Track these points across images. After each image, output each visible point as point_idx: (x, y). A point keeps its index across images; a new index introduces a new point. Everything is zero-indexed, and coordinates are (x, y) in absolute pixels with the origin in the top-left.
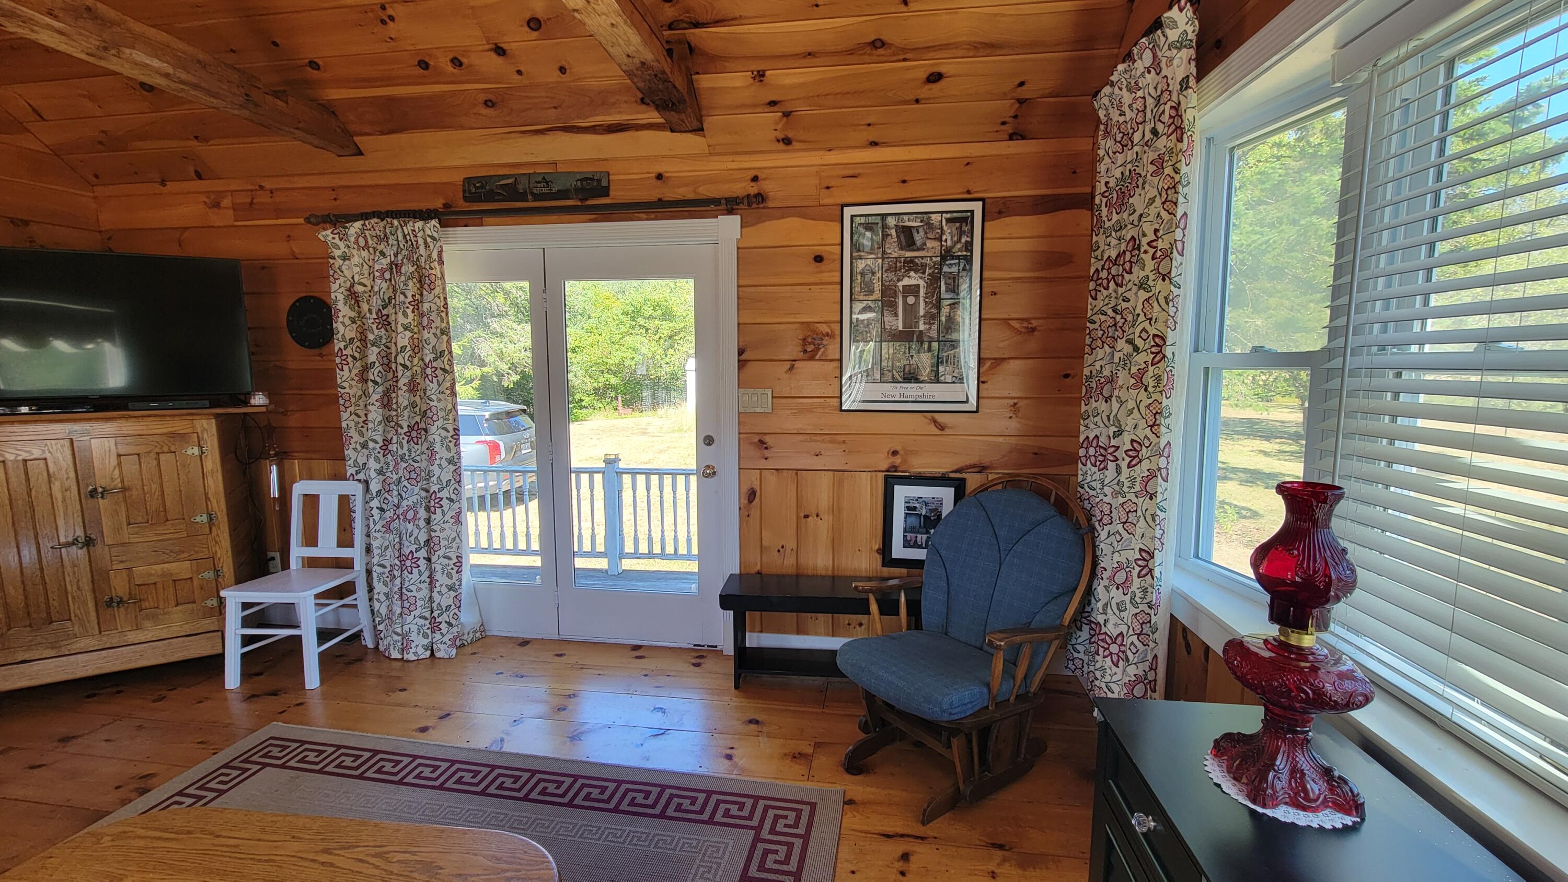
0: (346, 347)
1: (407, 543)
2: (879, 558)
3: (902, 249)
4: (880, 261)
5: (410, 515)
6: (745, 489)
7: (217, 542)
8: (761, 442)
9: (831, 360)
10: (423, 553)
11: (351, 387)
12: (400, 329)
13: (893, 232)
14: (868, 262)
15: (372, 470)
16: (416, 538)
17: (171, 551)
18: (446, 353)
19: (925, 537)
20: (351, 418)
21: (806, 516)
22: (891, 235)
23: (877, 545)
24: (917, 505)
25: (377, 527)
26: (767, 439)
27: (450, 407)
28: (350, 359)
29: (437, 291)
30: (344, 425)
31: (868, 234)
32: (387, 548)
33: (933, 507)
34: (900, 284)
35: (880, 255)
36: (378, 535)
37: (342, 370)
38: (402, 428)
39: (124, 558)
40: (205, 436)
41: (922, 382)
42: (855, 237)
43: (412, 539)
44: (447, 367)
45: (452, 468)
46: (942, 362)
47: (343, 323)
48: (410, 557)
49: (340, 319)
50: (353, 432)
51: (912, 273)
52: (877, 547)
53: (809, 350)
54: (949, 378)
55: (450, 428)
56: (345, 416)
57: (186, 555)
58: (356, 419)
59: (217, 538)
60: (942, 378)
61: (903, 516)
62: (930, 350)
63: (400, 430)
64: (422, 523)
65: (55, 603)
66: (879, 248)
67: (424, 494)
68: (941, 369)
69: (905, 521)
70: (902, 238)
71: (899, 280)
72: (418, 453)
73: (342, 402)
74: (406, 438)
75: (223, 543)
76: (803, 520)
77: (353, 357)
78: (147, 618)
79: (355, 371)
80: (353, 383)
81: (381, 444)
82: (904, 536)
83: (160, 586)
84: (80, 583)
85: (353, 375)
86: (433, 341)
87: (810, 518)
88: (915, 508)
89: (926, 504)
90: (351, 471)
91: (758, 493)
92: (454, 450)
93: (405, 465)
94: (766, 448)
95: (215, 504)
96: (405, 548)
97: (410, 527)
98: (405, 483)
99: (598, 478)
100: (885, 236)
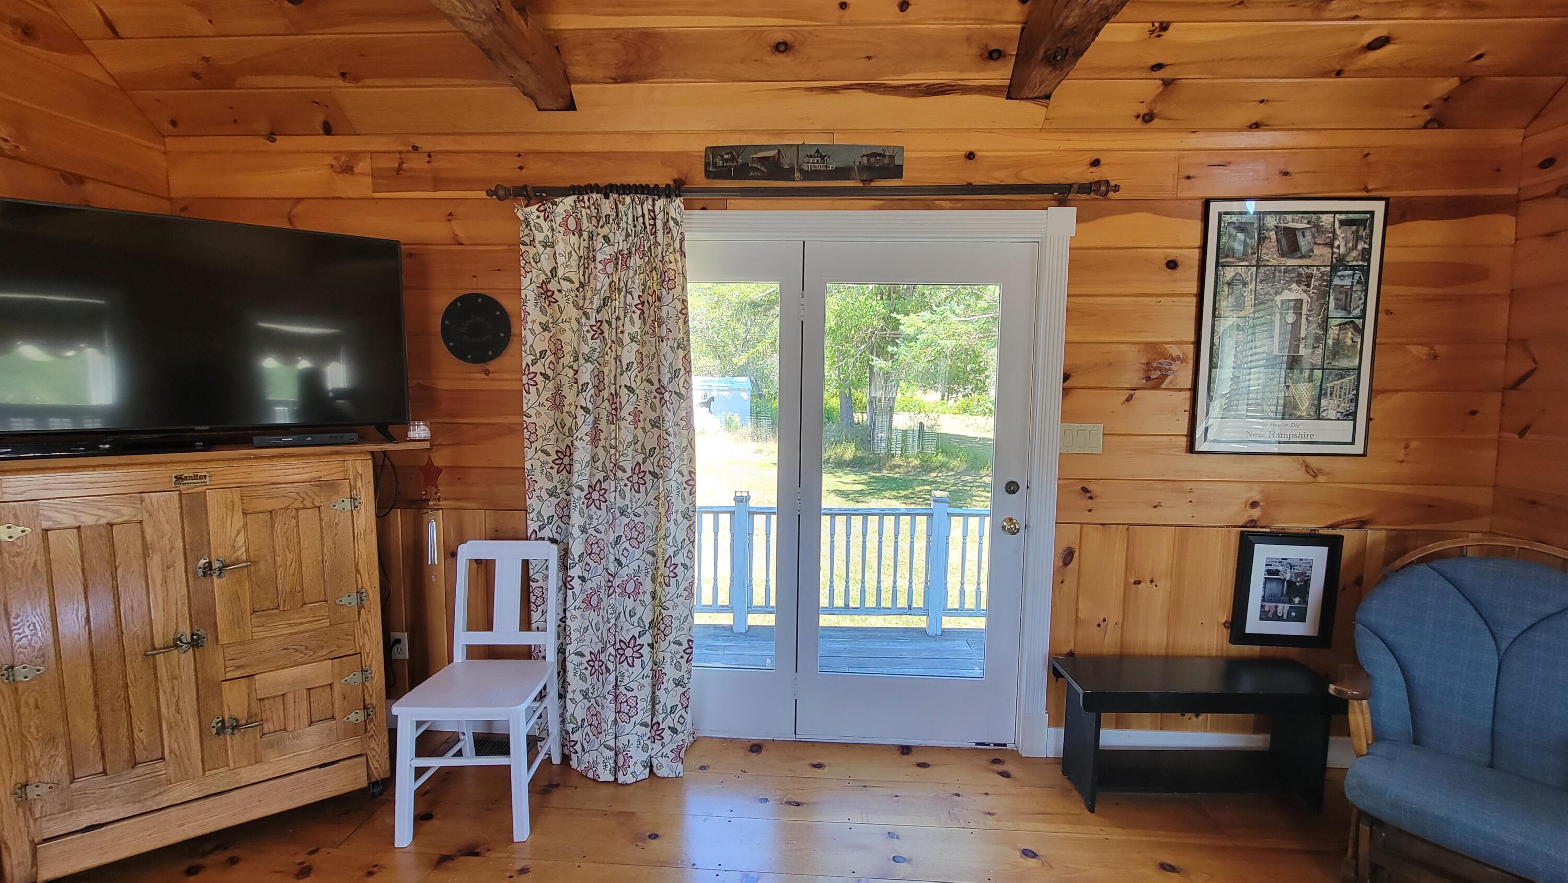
0: (534, 363)
1: (627, 626)
2: (1226, 633)
3: (1283, 255)
4: (1254, 269)
5: (630, 588)
6: (1063, 546)
7: (365, 631)
8: (1085, 490)
9: (1180, 390)
10: (647, 639)
11: (539, 414)
12: (626, 340)
13: (1272, 234)
14: (1239, 270)
15: (576, 525)
16: (641, 618)
17: (306, 648)
18: (682, 372)
19: (1287, 606)
20: (536, 456)
21: (1138, 583)
22: (1270, 238)
23: (1224, 616)
24: (1280, 568)
25: (577, 603)
26: (1091, 487)
27: (685, 443)
28: (539, 378)
29: (677, 291)
30: (528, 465)
31: (1241, 236)
32: (586, 629)
33: (1299, 570)
34: (1278, 298)
35: (1254, 262)
36: (577, 613)
37: (529, 393)
38: (624, 471)
39: (242, 661)
40: (359, 484)
41: (1300, 418)
42: (1224, 240)
43: (635, 619)
44: (683, 391)
45: (686, 523)
46: (1326, 394)
47: (532, 330)
48: (632, 645)
49: (529, 326)
50: (537, 475)
51: (1294, 286)
52: (1224, 619)
53: (1152, 377)
54: (1332, 414)
55: (686, 473)
56: (529, 453)
57: (324, 652)
58: (544, 457)
59: (366, 626)
60: (1324, 414)
61: (1263, 581)
62: (1310, 379)
63: (620, 474)
64: (648, 598)
65: (142, 735)
66: (1253, 253)
67: (650, 559)
68: (1324, 402)
69: (1264, 588)
70: (1284, 242)
71: (1277, 293)
72: (639, 503)
73: (526, 435)
74: (630, 484)
75: (374, 633)
76: (1134, 587)
77: (544, 375)
78: (270, 745)
79: (547, 394)
80: (543, 410)
81: (586, 492)
82: (1262, 606)
83: (290, 698)
84: (181, 704)
85: (542, 399)
86: (670, 356)
87: (1142, 584)
88: (1277, 572)
89: (1291, 567)
90: (532, 526)
91: (1076, 554)
92: (688, 501)
93: (627, 520)
94: (1091, 498)
95: (366, 578)
96: (624, 633)
97: (630, 603)
98: (627, 545)
99: (725, 519)
100: (1262, 239)
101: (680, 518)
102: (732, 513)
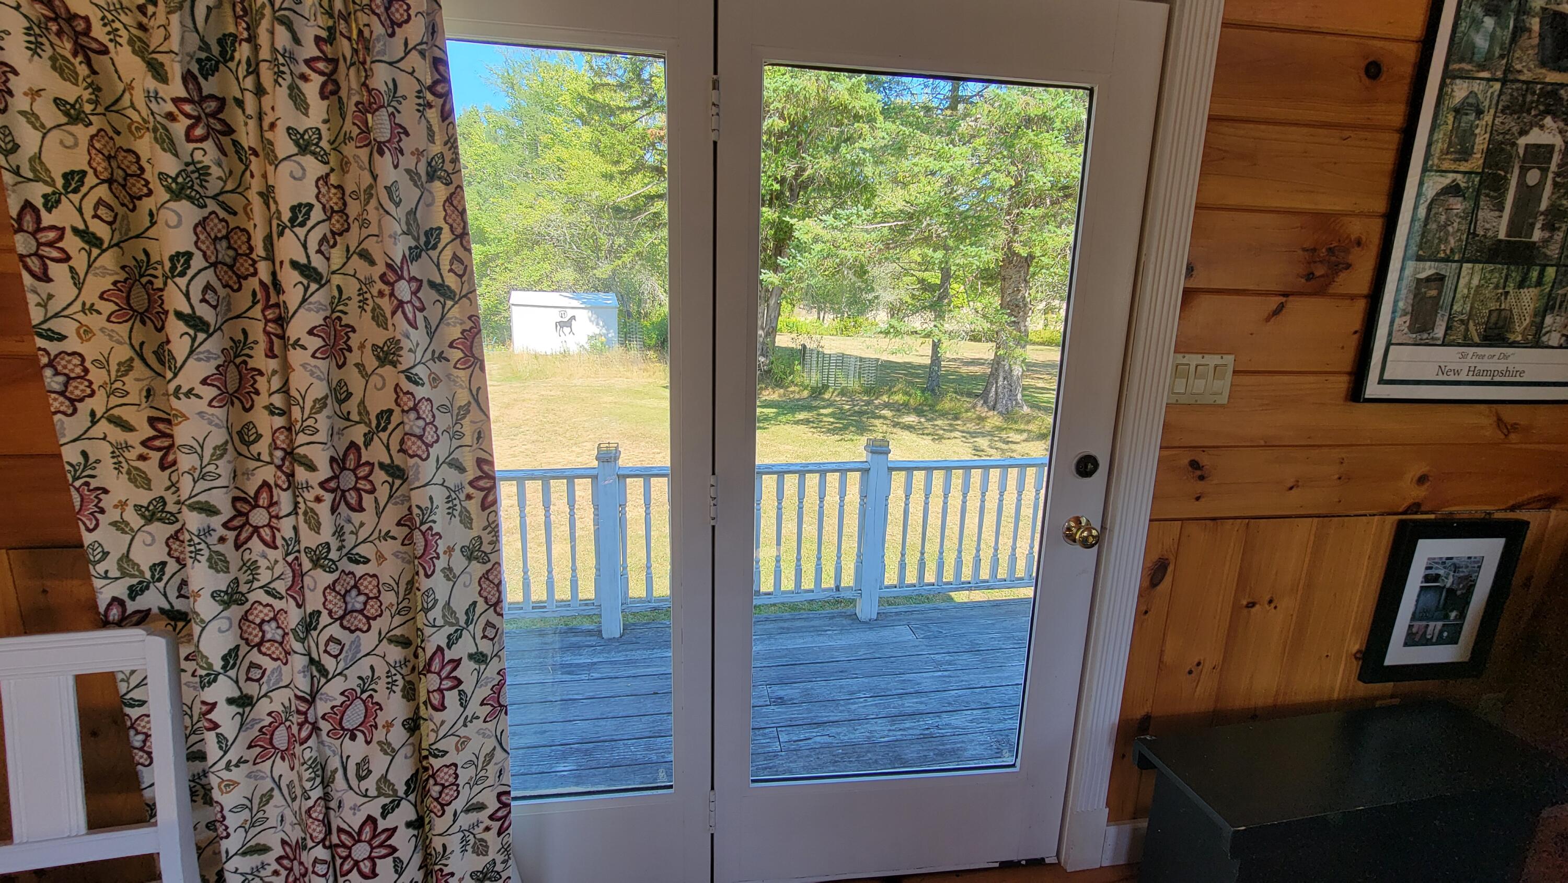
0: (51, 203)
1: (350, 799)
2: (1356, 666)
3: (1543, 64)
4: (1497, 86)
5: (355, 714)
6: (1155, 557)
8: (1195, 465)
9: (1353, 297)
10: (406, 812)
11: (85, 333)
12: (284, 146)
13: (1535, 24)
14: (1477, 87)
15: (206, 595)
16: (384, 778)
18: (446, 236)
19: (1439, 624)
20: (97, 431)
21: (1251, 605)
22: (1530, 30)
23: (1355, 644)
24: (1442, 572)
25: (233, 756)
26: (1204, 460)
27: (463, 397)
28: (72, 243)
29: (415, 31)
30: (71, 454)
31: (1489, 22)
32: (267, 797)
33: (1464, 572)
34: (1522, 141)
35: (1499, 74)
36: (236, 774)
37: (45, 278)
38: (311, 467)
41: (1513, 345)
42: (1463, 26)
43: (370, 784)
44: (451, 281)
45: (477, 569)
46: (1553, 308)
47: (31, 117)
48: (367, 833)
49: (20, 102)
50: (106, 475)
51: (1548, 121)
52: (1356, 648)
53: (1317, 274)
54: (1555, 339)
55: (468, 461)
56: (70, 427)
58: (117, 435)
60: (1545, 339)
61: (1418, 590)
62: (1539, 283)
63: (301, 474)
64: (398, 735)
66: (1502, 56)
67: (395, 653)
68: (1548, 320)
69: (1417, 601)
70: (1549, 41)
71: (1523, 133)
72: (363, 535)
73: (53, 381)
74: (328, 497)
76: (1245, 611)
77: (85, 235)
79: (98, 284)
80: (95, 322)
81: (227, 512)
82: (1410, 627)
85: (90, 294)
86: (409, 193)
87: (1257, 607)
88: (1436, 578)
89: (1456, 568)
90: (106, 593)
91: (1170, 569)
92: (479, 519)
93: (329, 578)
94: (1202, 478)
96: (346, 813)
97: (356, 749)
98: (335, 630)
99: (583, 489)
100: (1520, 30)
101: (459, 563)
102: (594, 478)
